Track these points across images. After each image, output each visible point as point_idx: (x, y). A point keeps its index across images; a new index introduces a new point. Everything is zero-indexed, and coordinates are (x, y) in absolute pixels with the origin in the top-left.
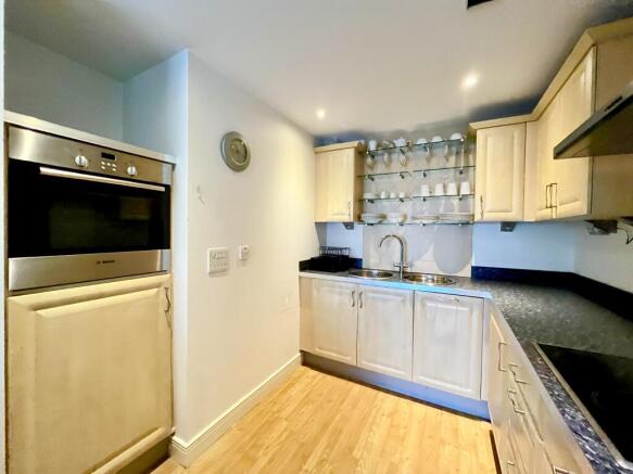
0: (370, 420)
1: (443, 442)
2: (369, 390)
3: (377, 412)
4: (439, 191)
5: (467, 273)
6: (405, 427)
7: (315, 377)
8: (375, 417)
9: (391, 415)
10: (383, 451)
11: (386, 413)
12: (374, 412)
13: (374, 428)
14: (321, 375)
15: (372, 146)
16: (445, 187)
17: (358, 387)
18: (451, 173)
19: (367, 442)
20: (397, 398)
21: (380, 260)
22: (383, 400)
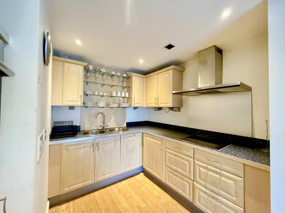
0: (116, 200)
1: (140, 187)
2: (102, 190)
3: (114, 195)
4: (114, 95)
5: (125, 125)
6: (128, 192)
7: (68, 207)
8: (116, 198)
9: (120, 192)
10: (131, 206)
11: (117, 193)
12: (114, 197)
13: (120, 202)
14: (71, 203)
15: (91, 67)
16: (117, 93)
17: (96, 193)
18: (120, 88)
19: (123, 208)
20: (114, 185)
21: (91, 125)
22: (111, 190)
